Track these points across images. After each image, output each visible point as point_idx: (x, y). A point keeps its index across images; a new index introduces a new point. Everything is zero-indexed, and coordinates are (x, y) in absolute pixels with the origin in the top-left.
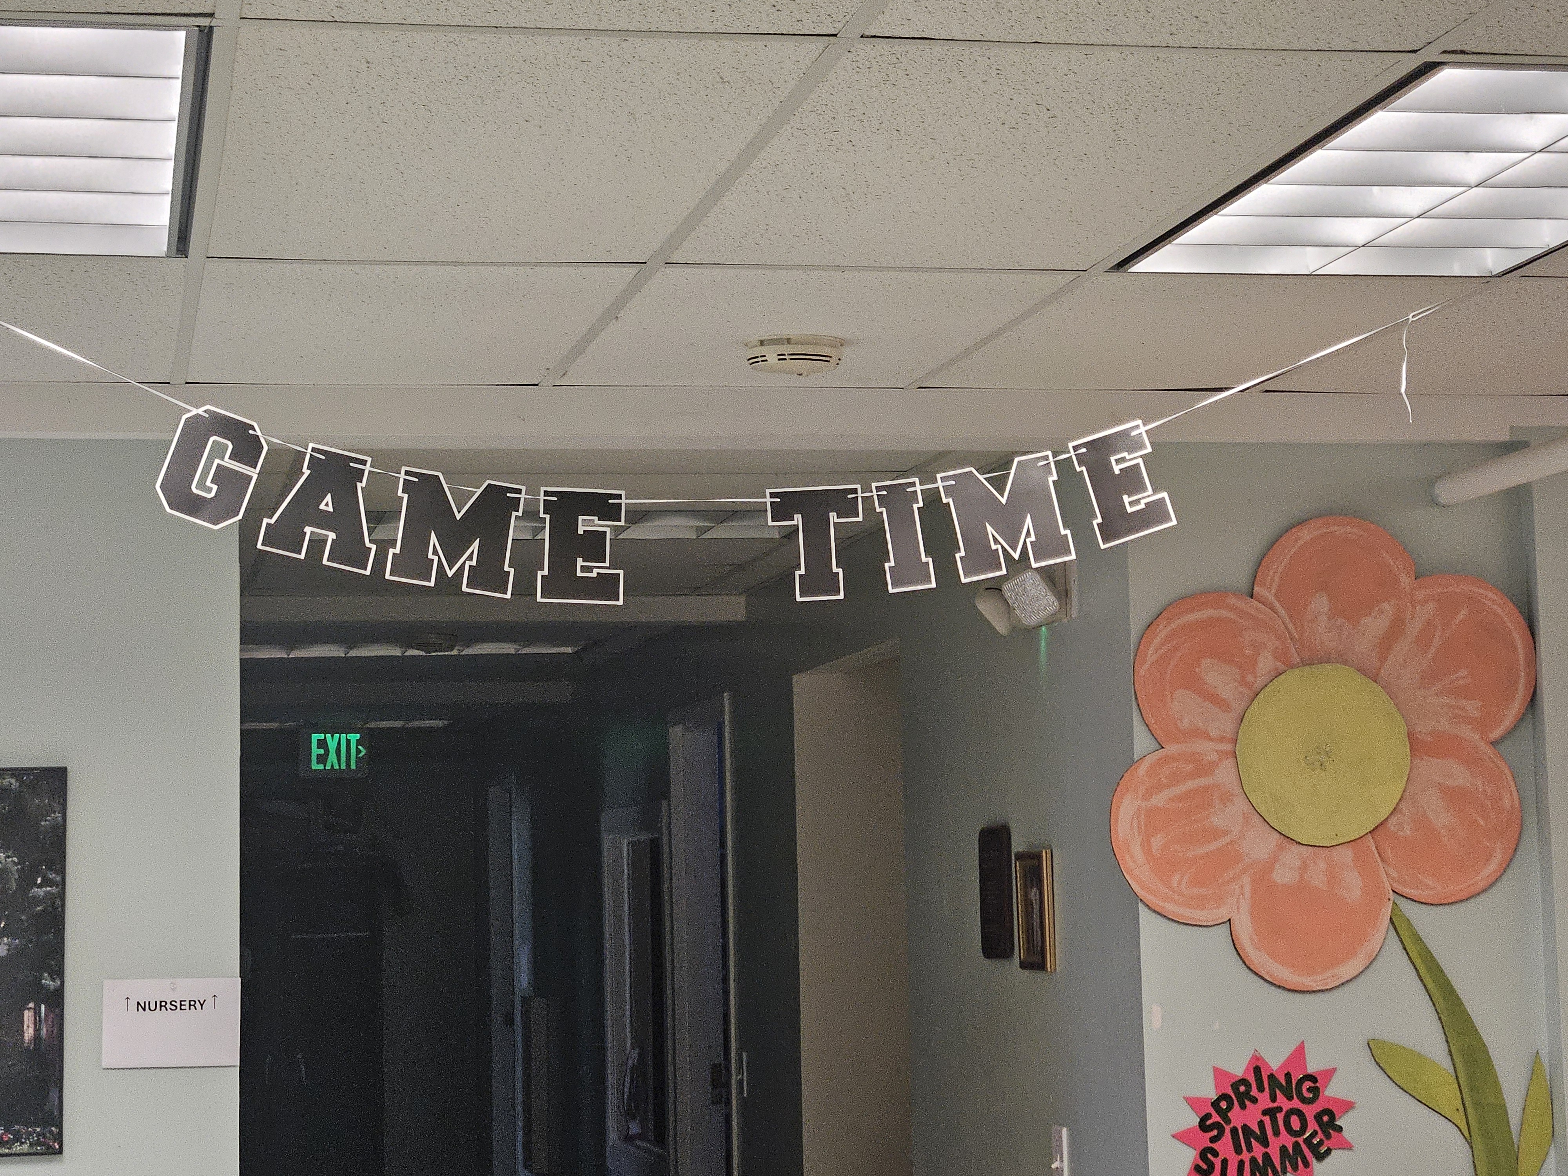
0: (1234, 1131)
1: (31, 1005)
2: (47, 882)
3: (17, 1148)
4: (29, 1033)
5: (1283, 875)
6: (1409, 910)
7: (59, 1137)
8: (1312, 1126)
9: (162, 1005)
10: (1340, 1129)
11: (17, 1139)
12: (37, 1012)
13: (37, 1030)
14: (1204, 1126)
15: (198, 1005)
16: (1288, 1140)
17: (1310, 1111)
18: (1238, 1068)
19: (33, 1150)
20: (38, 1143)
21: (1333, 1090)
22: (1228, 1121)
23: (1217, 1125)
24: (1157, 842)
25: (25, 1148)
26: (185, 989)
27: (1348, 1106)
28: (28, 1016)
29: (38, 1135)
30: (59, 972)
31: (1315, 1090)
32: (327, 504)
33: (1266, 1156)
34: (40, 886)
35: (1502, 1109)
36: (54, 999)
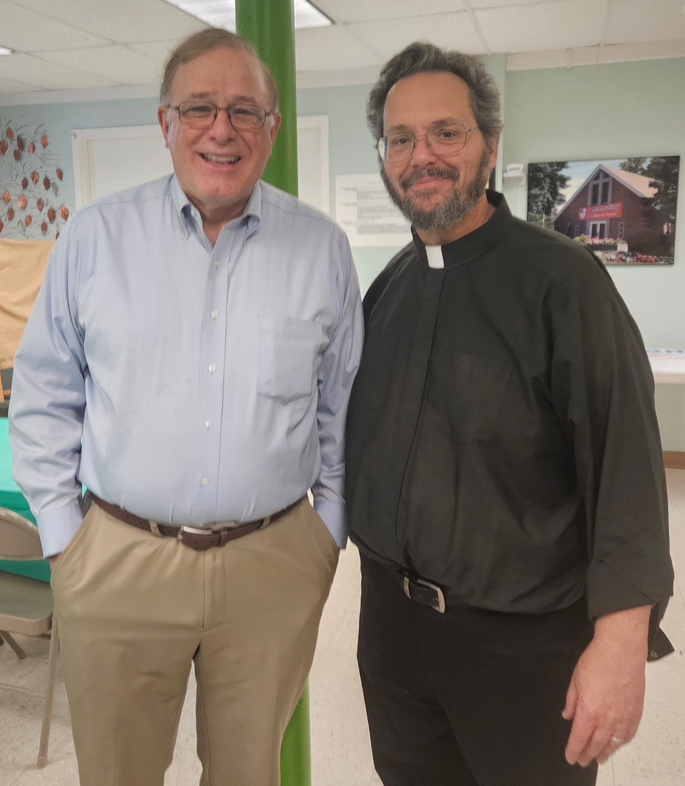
1: (667, 223)
4: (665, 231)
7: (673, 260)
11: (661, 260)
13: (668, 230)
20: (667, 261)
25: (663, 262)
28: (666, 226)
29: (667, 259)
30: (675, 214)
34: (670, 190)
36: (674, 222)
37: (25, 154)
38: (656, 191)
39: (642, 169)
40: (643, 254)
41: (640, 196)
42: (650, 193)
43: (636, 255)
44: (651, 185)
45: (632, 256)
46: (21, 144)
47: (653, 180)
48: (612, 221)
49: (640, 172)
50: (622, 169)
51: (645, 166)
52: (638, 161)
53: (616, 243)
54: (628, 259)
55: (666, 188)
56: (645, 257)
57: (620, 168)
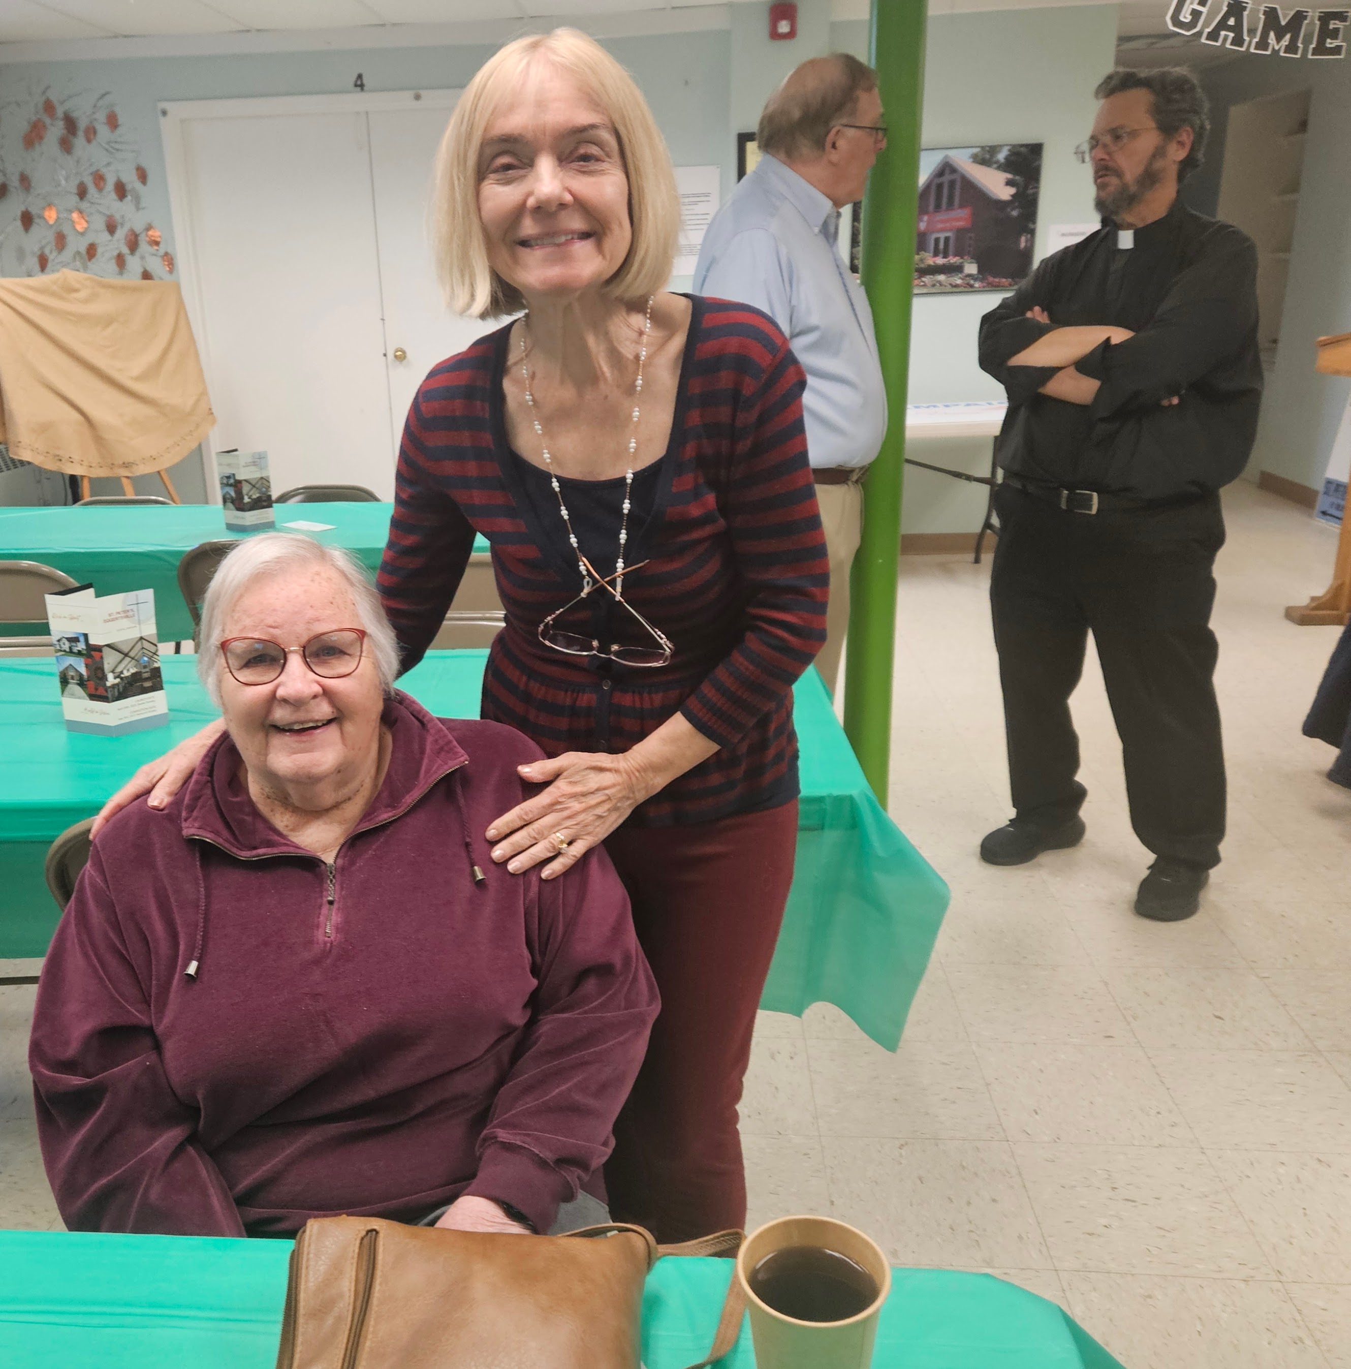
1: (1025, 234)
2: (1033, 188)
4: (1023, 244)
9: (1070, 234)
12: (1026, 237)
13: (1026, 244)
26: (1079, 228)
28: (1023, 238)
30: (1034, 222)
32: (1231, 22)
34: (1030, 189)
36: (1032, 232)
37: (79, 141)
38: (1012, 191)
39: (997, 162)
40: (995, 277)
41: (994, 197)
42: (1005, 193)
43: (987, 279)
44: (1009, 183)
45: (982, 280)
46: (71, 124)
47: (1010, 176)
48: (960, 232)
49: (995, 166)
50: (974, 162)
51: (1001, 156)
52: (993, 150)
53: (962, 263)
54: (977, 285)
55: (1026, 187)
56: (997, 280)
57: (971, 160)
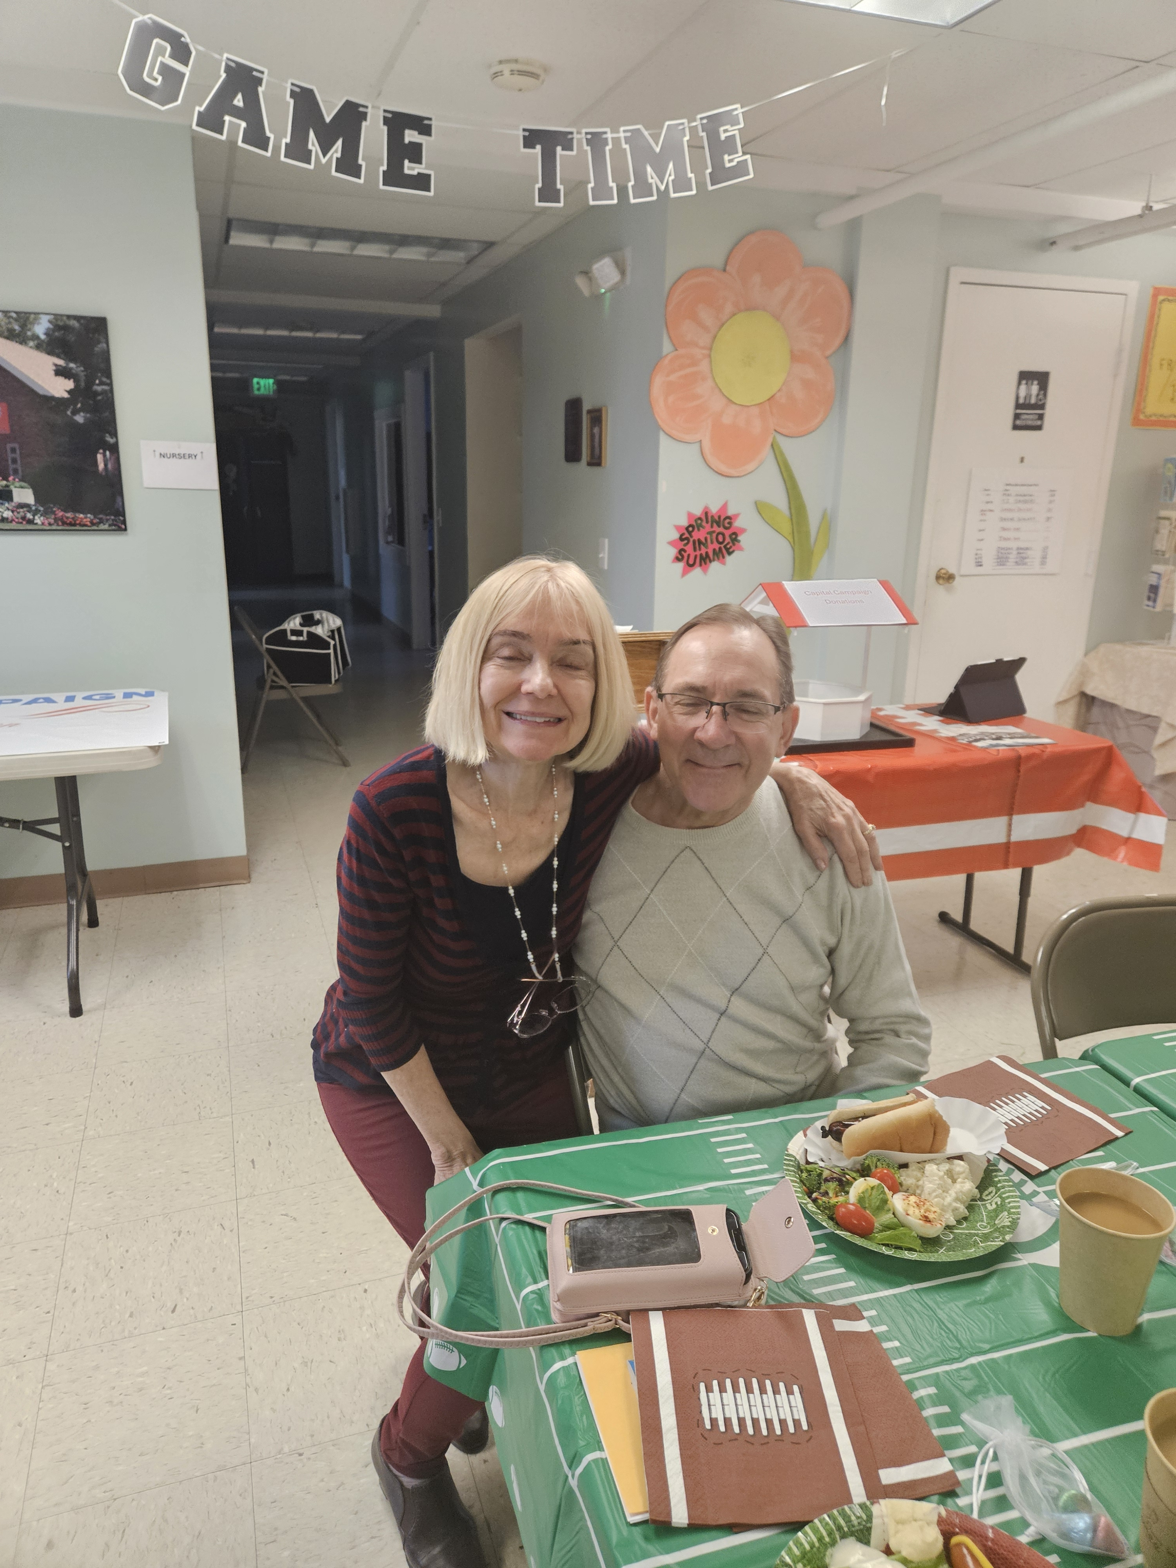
0: (694, 542)
1: (101, 451)
2: (102, 383)
3: (102, 527)
4: (101, 465)
5: (727, 420)
6: (781, 440)
7: (124, 522)
8: (728, 540)
9: (174, 455)
10: (739, 541)
11: (101, 521)
12: (104, 456)
13: (106, 465)
14: (681, 539)
15: (193, 457)
16: (716, 546)
17: (727, 533)
18: (698, 512)
19: (110, 528)
20: (113, 525)
21: (738, 524)
22: (691, 537)
23: (687, 539)
24: (671, 399)
25: (106, 527)
26: (186, 448)
27: (743, 531)
28: (100, 457)
29: (113, 520)
30: (115, 434)
31: (730, 523)
32: (239, 101)
33: (707, 553)
34: (98, 385)
35: (808, 533)
36: (114, 449)
38: (70, 384)
39: (35, 337)
40: (65, 511)
41: (41, 392)
42: (60, 388)
43: (54, 513)
44: (60, 372)
45: (45, 514)
47: (61, 362)
49: (31, 344)
51: (39, 330)
52: (25, 319)
53: (7, 486)
54: (38, 520)
55: (90, 383)
56: (69, 515)
